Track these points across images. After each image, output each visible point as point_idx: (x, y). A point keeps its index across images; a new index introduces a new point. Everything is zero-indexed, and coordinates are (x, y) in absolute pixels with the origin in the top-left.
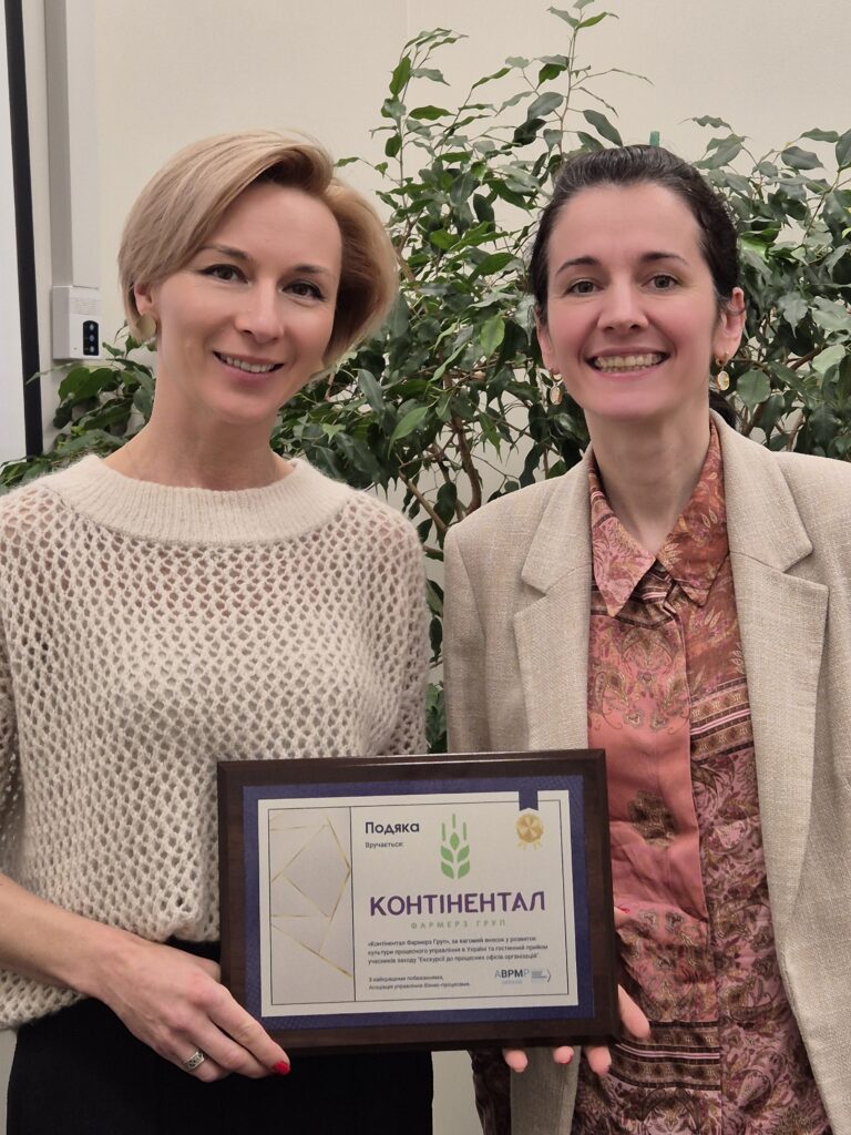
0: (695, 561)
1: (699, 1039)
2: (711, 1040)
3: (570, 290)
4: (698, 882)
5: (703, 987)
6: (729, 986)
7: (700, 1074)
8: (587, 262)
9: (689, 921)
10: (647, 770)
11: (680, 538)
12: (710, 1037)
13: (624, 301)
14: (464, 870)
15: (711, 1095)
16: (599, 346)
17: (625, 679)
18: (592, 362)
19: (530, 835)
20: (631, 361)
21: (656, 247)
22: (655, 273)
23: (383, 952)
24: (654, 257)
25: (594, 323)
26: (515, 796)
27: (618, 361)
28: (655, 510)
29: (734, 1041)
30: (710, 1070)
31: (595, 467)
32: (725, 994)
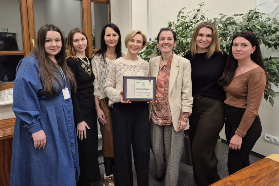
0: (168, 65)
1: (161, 106)
2: (162, 106)
3: (161, 40)
4: (163, 92)
5: (163, 101)
6: (165, 101)
7: (161, 108)
8: (163, 37)
9: (162, 95)
10: (161, 82)
11: (167, 63)
12: (162, 105)
13: (166, 41)
14: (144, 86)
15: (162, 110)
16: (164, 45)
17: (161, 74)
18: (163, 46)
19: (150, 84)
20: (167, 46)
21: (170, 36)
22: (169, 39)
23: (137, 93)
24: (169, 37)
25: (163, 43)
26: (149, 80)
27: (165, 46)
28: (166, 60)
29: (164, 106)
30: (162, 108)
31: (162, 56)
32: (164, 102)
